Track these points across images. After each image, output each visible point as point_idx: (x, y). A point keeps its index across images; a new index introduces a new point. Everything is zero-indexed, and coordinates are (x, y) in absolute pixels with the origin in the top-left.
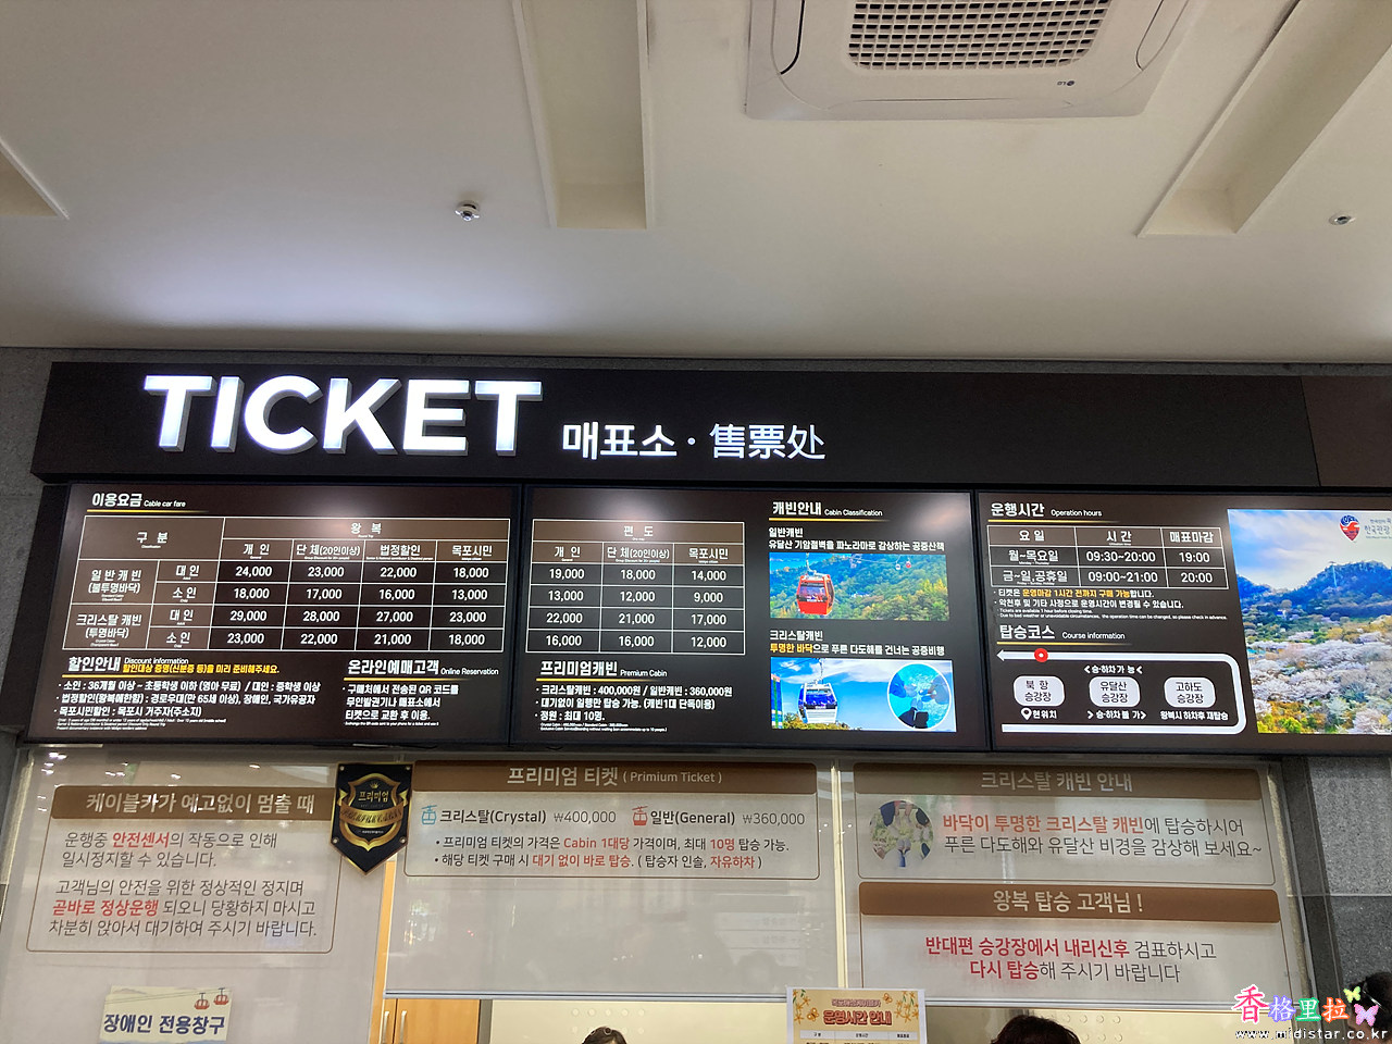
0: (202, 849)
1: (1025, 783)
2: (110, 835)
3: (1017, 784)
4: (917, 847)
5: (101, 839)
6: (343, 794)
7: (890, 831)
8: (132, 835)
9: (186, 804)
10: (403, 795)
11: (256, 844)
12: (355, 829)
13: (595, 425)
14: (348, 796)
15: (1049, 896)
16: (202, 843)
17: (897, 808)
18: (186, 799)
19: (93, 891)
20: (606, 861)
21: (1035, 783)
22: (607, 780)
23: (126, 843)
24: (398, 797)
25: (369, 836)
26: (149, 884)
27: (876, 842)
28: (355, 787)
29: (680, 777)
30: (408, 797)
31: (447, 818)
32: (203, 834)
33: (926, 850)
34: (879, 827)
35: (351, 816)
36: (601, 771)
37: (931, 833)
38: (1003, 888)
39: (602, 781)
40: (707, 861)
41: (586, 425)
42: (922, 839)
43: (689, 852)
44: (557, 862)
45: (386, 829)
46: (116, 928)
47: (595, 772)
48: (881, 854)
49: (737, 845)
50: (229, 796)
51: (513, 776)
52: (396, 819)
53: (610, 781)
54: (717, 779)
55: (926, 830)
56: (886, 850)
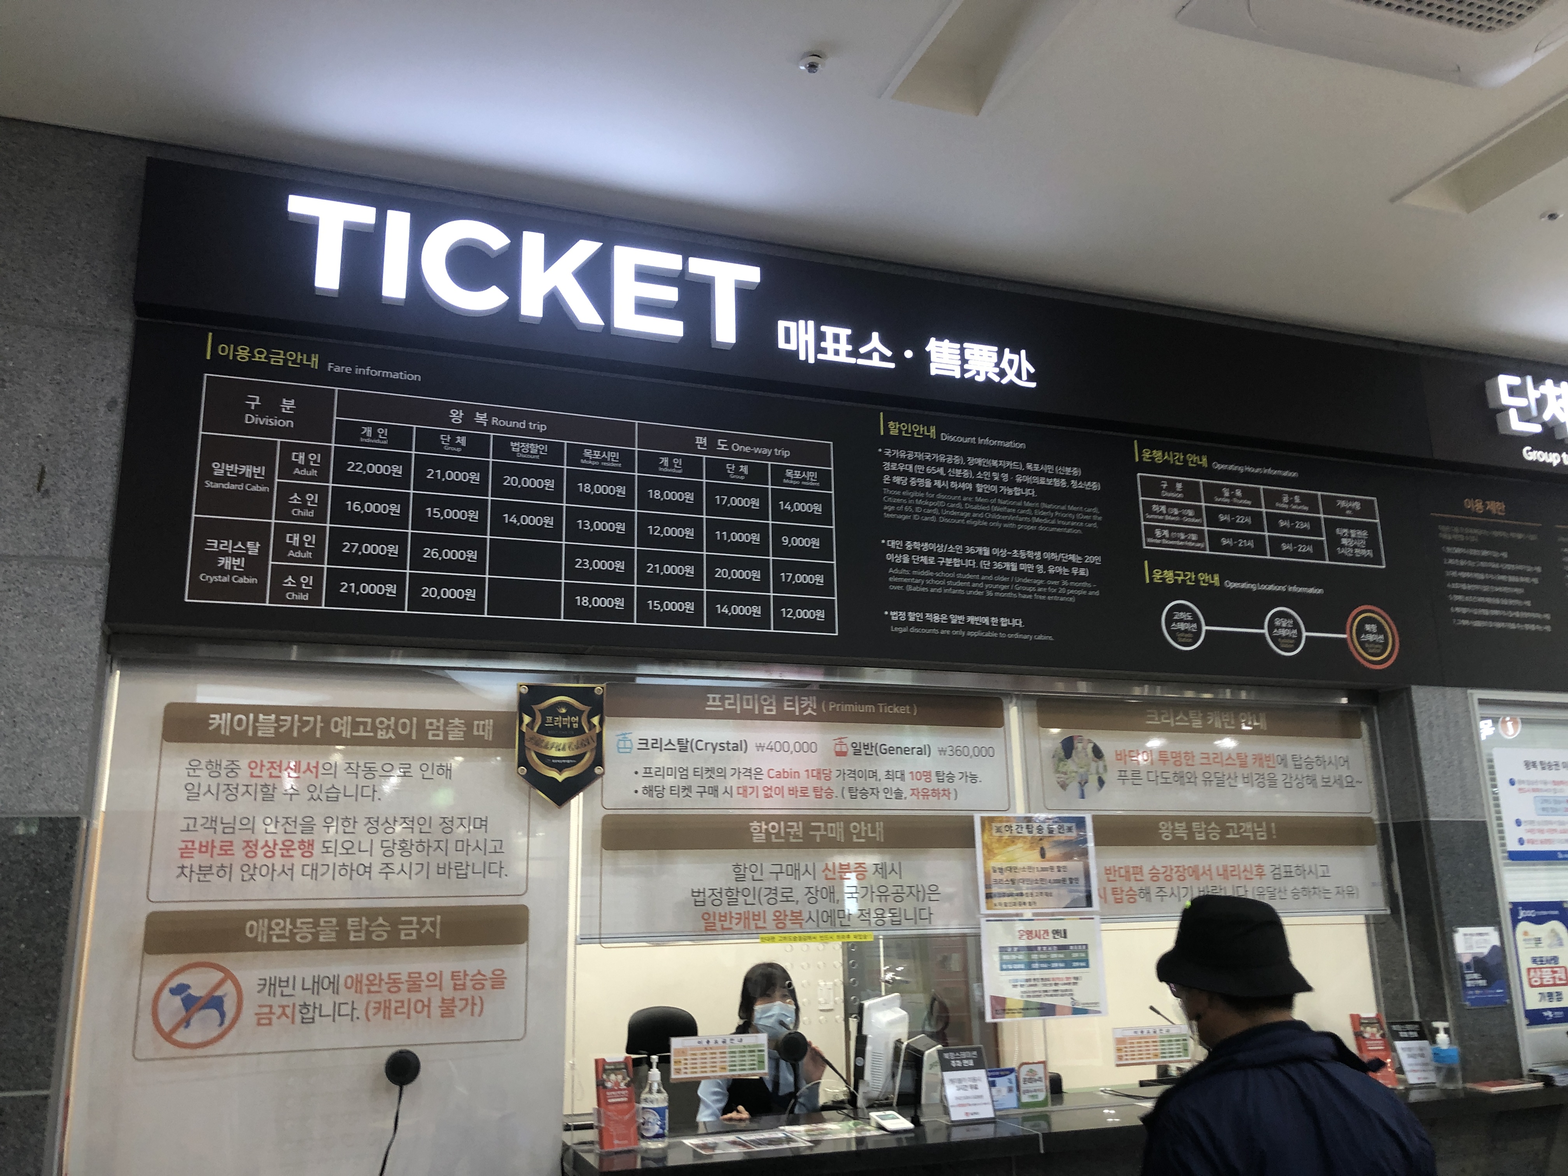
0: (362, 781)
1: (1181, 720)
2: (243, 763)
3: (1175, 721)
4: (1093, 780)
5: (233, 769)
6: (527, 719)
7: (1071, 765)
8: (272, 763)
9: (336, 727)
10: (595, 720)
11: (428, 774)
12: (544, 758)
13: (811, 324)
14: (533, 721)
15: (1204, 826)
16: (361, 774)
17: (1075, 742)
18: (336, 723)
19: (229, 828)
20: (811, 793)
21: (1190, 721)
22: (806, 709)
23: (265, 773)
24: (589, 722)
25: (560, 766)
26: (299, 821)
27: (1058, 775)
28: (540, 711)
29: (877, 708)
30: (601, 722)
31: (644, 746)
32: (361, 764)
33: (1101, 782)
34: (1061, 760)
35: (538, 743)
36: (800, 700)
37: (1105, 766)
38: (1166, 818)
39: (802, 710)
40: (906, 793)
41: (802, 323)
42: (1098, 773)
43: (888, 784)
44: (761, 793)
45: (578, 758)
46: (264, 873)
47: (793, 701)
48: (1064, 786)
49: (934, 778)
50: (389, 720)
51: (710, 703)
52: (588, 748)
53: (809, 711)
54: (912, 710)
55: (1101, 763)
56: (1067, 782)
